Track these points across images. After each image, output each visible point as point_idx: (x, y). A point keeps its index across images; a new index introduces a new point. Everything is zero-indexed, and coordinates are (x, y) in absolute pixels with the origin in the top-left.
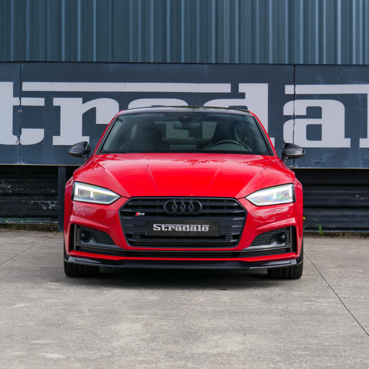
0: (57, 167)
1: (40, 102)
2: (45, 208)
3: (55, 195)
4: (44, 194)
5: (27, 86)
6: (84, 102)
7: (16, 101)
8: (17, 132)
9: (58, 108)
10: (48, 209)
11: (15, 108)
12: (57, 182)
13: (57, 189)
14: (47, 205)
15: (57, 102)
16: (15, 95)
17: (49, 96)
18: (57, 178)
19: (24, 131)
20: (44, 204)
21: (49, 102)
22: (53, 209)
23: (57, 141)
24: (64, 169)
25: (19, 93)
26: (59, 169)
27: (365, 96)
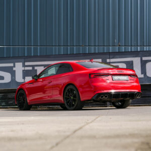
1: (30, 68)
5: (27, 64)
7: (23, 69)
8: (24, 78)
9: (36, 70)
11: (23, 71)
15: (36, 68)
16: (23, 66)
17: (33, 66)
19: (26, 78)
21: (33, 68)
25: (24, 66)
27: (132, 62)
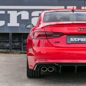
0: (9, 33)
1: (3, 12)
2: (5, 46)
3: (9, 42)
4: (5, 42)
6: (17, 12)
9: (9, 14)
10: (6, 46)
12: (9, 38)
13: (9, 40)
14: (6, 45)
17: (6, 10)
18: (9, 36)
20: (5, 45)
22: (8, 46)
23: (9, 25)
24: (11, 34)
26: (10, 34)
